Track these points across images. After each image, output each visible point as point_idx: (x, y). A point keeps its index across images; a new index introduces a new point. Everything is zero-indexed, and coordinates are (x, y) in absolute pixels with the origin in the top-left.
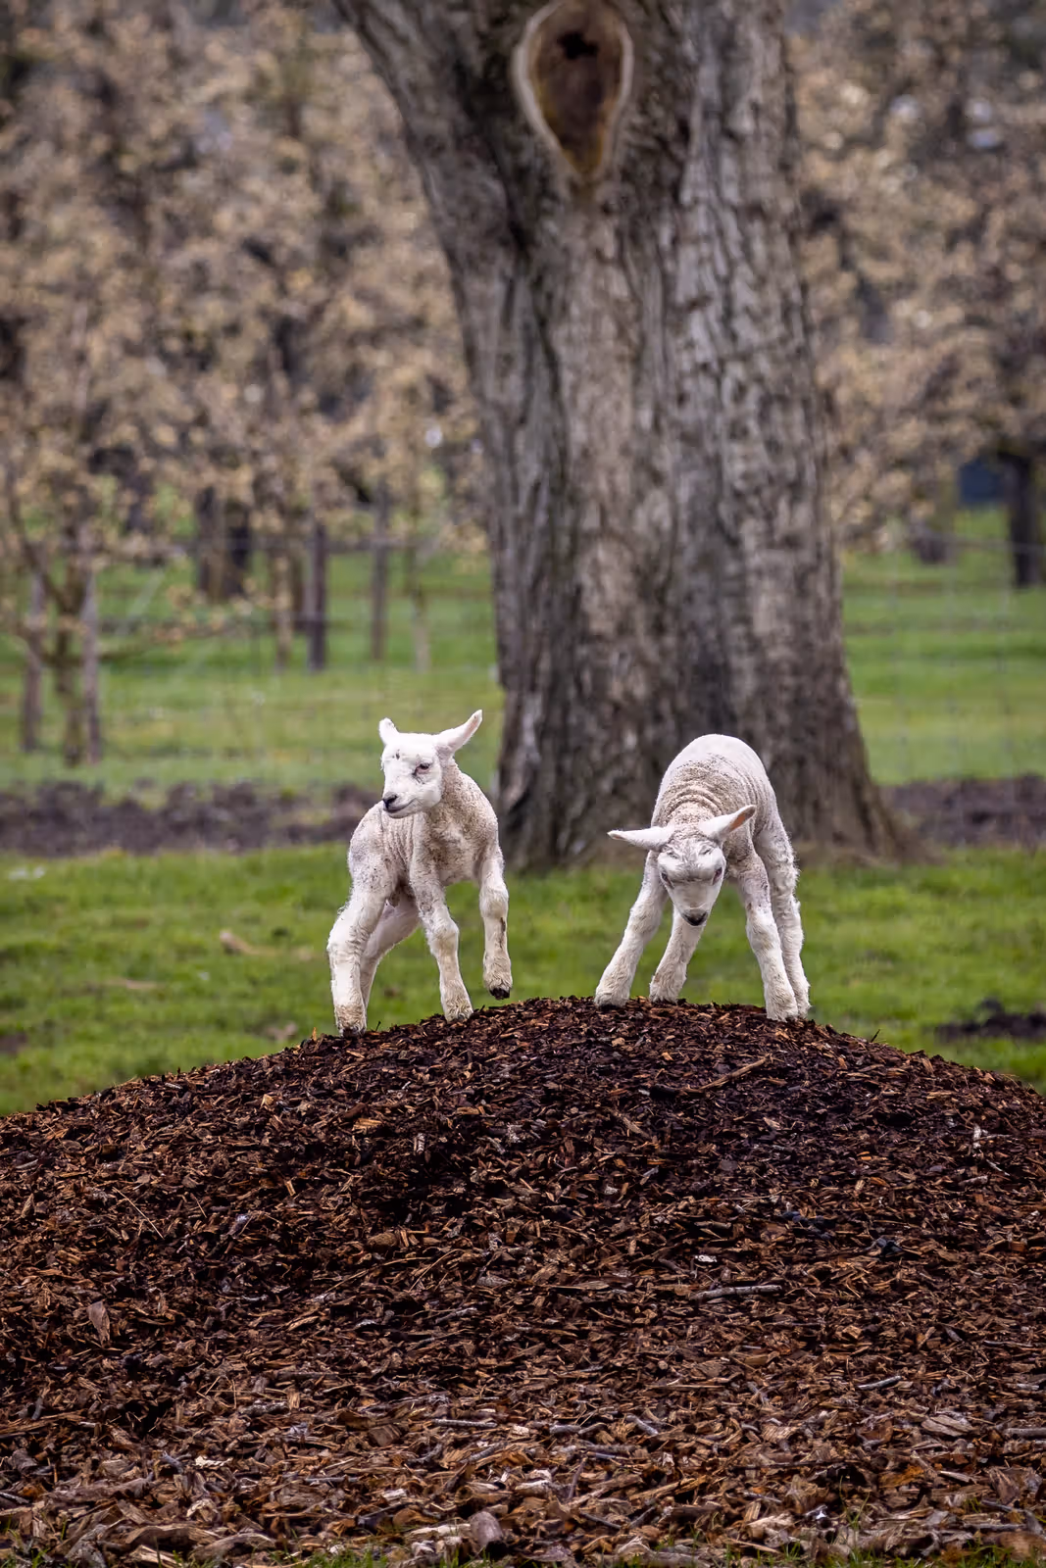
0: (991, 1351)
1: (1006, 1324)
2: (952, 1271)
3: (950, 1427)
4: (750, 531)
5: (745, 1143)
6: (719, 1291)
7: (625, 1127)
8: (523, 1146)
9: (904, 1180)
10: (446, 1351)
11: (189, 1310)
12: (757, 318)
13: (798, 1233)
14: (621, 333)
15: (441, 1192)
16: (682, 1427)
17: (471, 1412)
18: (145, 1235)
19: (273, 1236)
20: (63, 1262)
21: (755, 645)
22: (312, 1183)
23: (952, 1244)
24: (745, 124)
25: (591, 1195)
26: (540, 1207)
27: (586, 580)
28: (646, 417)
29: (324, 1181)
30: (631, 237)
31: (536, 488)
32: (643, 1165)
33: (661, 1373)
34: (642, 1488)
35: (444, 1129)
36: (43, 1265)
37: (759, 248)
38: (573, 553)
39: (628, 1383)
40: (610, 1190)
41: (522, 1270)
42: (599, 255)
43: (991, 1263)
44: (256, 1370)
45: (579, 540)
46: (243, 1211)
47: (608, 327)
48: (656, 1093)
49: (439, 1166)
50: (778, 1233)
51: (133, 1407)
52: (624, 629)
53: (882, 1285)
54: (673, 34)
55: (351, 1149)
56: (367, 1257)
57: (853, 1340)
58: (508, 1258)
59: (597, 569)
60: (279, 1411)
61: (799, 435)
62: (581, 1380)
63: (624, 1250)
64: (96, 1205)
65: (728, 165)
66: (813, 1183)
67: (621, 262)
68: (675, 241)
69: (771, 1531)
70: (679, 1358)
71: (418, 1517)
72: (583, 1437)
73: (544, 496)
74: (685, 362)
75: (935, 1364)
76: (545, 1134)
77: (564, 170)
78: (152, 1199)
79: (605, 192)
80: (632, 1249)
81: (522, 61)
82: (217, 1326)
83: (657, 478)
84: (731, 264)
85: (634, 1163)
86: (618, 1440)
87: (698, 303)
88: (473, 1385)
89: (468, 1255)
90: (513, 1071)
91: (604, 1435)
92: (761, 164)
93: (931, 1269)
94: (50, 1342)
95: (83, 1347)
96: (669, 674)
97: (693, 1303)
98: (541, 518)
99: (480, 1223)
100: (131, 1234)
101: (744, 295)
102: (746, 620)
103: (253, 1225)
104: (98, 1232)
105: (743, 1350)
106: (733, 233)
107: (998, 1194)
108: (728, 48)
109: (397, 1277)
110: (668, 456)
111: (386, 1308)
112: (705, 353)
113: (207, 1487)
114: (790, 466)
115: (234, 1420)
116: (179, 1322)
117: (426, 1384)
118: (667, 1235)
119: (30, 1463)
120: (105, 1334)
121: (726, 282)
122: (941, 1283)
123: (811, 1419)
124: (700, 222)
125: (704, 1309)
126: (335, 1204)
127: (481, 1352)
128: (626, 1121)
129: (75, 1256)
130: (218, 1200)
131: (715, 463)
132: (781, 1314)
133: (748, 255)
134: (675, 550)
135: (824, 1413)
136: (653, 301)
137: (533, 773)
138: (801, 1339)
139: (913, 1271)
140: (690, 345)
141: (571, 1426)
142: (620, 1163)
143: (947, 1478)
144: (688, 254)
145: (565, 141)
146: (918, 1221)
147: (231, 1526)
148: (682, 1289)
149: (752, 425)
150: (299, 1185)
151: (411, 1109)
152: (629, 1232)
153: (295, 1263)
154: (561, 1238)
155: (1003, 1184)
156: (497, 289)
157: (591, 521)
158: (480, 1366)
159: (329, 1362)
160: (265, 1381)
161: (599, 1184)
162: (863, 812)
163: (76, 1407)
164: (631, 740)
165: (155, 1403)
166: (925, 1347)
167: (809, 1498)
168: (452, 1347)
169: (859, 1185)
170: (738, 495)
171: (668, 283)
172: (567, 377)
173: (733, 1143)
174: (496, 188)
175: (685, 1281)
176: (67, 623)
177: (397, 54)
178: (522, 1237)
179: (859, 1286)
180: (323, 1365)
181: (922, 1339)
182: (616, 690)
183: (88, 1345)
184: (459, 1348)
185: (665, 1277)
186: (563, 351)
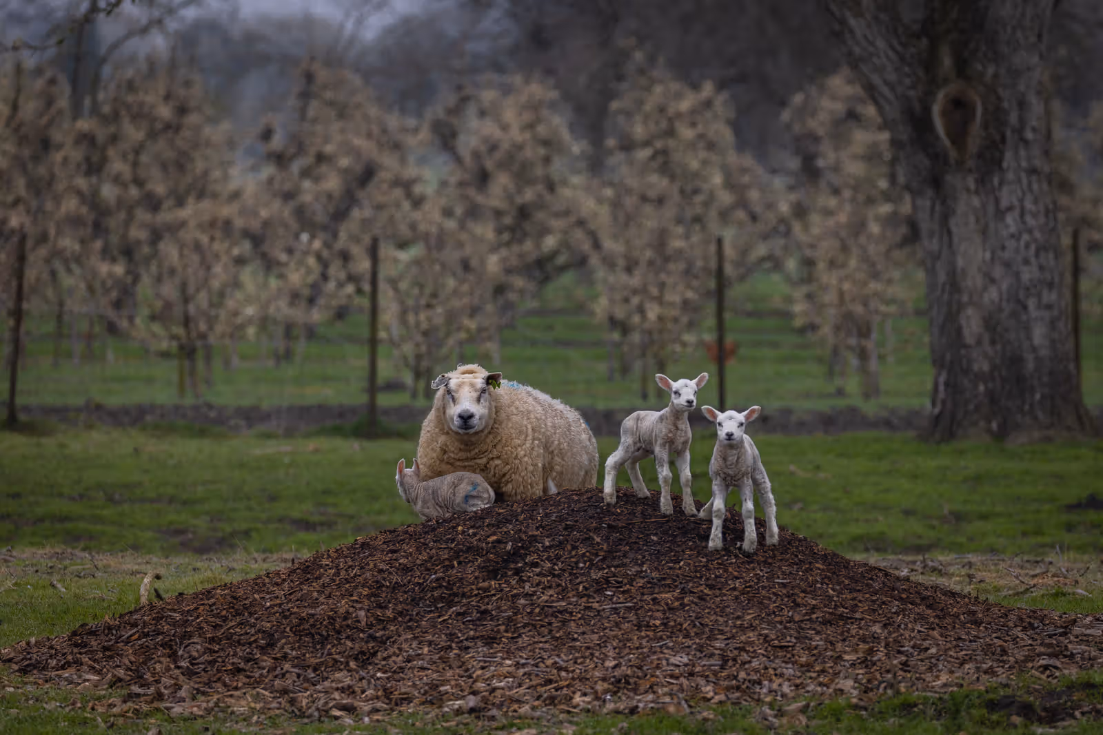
0: (711, 630)
1: (721, 619)
2: (708, 598)
3: (680, 662)
4: (1031, 303)
5: (641, 546)
6: (609, 606)
7: (594, 539)
8: (550, 547)
9: (701, 561)
10: (492, 630)
11: (401, 614)
12: (1035, 215)
13: (649, 583)
14: (977, 221)
15: (512, 566)
16: (572, 662)
17: (493, 655)
18: (396, 583)
19: (444, 584)
20: (360, 595)
21: (1034, 349)
22: (465, 562)
23: (711, 587)
24: (1029, 135)
25: (573, 567)
26: (551, 572)
27: (963, 322)
28: (988, 255)
29: (469, 561)
30: (982, 181)
31: (944, 284)
32: (597, 555)
33: (575, 640)
34: (542, 686)
35: (521, 540)
36: (351, 595)
37: (1035, 186)
38: (958, 312)
39: (559, 644)
40: (581, 565)
41: (535, 597)
42: (968, 190)
43: (725, 595)
44: (415, 638)
45: (961, 307)
46: (435, 574)
47: (972, 219)
48: (610, 526)
49: (515, 555)
50: (641, 582)
51: (363, 653)
52: (979, 342)
53: (676, 604)
54: (999, 98)
55: (482, 549)
56: (476, 592)
57: (656, 626)
58: (531, 593)
59: (968, 318)
60: (419, 655)
61: (1052, 263)
62: (541, 642)
63: (577, 589)
64: (381, 571)
65: (1022, 153)
66: (663, 562)
67: (977, 192)
68: (1001, 184)
69: (581, 703)
70: (584, 633)
71: (452, 697)
72: (533, 665)
73: (948, 287)
74: (1005, 233)
75: (687, 636)
76: (561, 543)
77: (953, 154)
78: (403, 569)
79: (971, 163)
80: (581, 588)
81: (936, 110)
82: (410, 620)
83: (993, 281)
84: (1024, 194)
85: (593, 554)
86: (547, 667)
87: (1010, 208)
88: (498, 644)
89: (515, 591)
90: (556, 517)
91: (541, 665)
92: (1036, 151)
93: (701, 598)
94: (341, 627)
95: (354, 628)
96: (998, 361)
97: (599, 611)
98: (946, 297)
99: (525, 578)
100: (390, 583)
101: (1029, 205)
102: (1029, 338)
103: (437, 579)
104: (377, 582)
105: (611, 630)
106: (1025, 181)
107: (739, 567)
108: (1022, 104)
109: (486, 600)
110: (998, 272)
111: (477, 613)
112: (1013, 229)
113: (375, 685)
114: (1048, 276)
115: (400, 658)
116: (395, 618)
117: (480, 643)
118: (596, 583)
119: (313, 675)
120: (363, 623)
121: (1021, 201)
122: (703, 603)
123: (626, 658)
124: (1010, 176)
125: (602, 613)
126: (470, 572)
127: (506, 631)
128: (595, 537)
129: (366, 592)
130: (428, 569)
131: (1017, 275)
132: (632, 617)
133: (1031, 190)
134: (1000, 310)
135: (632, 656)
136: (991, 209)
137: (944, 402)
138: (636, 626)
139: (691, 598)
140: (1007, 227)
141: (529, 661)
142: (588, 554)
143: (668, 682)
144: (1005, 189)
145: (953, 142)
146: (701, 578)
147: (376, 701)
148: (596, 605)
149: (1033, 260)
150: (459, 563)
151: (512, 532)
152: (581, 583)
153: (450, 595)
154: (554, 584)
155: (743, 563)
156: (928, 203)
157: (965, 298)
158: (504, 637)
159: (446, 635)
160: (417, 642)
161: (577, 563)
162: (1079, 418)
163: (340, 653)
164: (982, 388)
165: (372, 651)
166: (685, 629)
167: (604, 690)
168: (495, 629)
169: (682, 563)
170: (1028, 289)
171: (997, 201)
172: (956, 240)
173: (635, 546)
174: (927, 162)
175: (598, 602)
176: (864, 342)
177: (887, 108)
178: (538, 585)
179: (667, 604)
180: (443, 636)
181: (685, 626)
182: (976, 367)
183: (357, 628)
184: (499, 630)
185: (591, 600)
186: (954, 229)
